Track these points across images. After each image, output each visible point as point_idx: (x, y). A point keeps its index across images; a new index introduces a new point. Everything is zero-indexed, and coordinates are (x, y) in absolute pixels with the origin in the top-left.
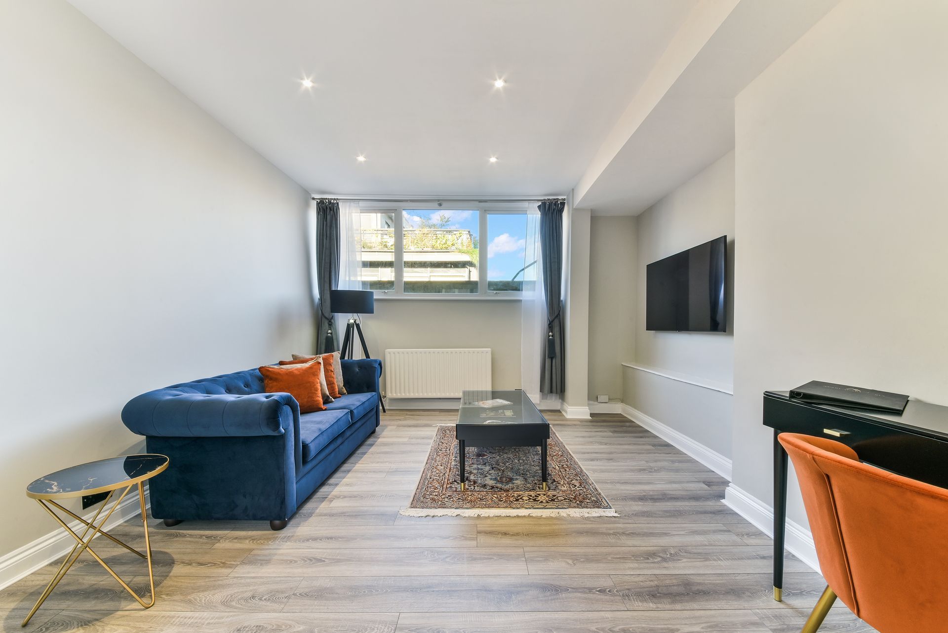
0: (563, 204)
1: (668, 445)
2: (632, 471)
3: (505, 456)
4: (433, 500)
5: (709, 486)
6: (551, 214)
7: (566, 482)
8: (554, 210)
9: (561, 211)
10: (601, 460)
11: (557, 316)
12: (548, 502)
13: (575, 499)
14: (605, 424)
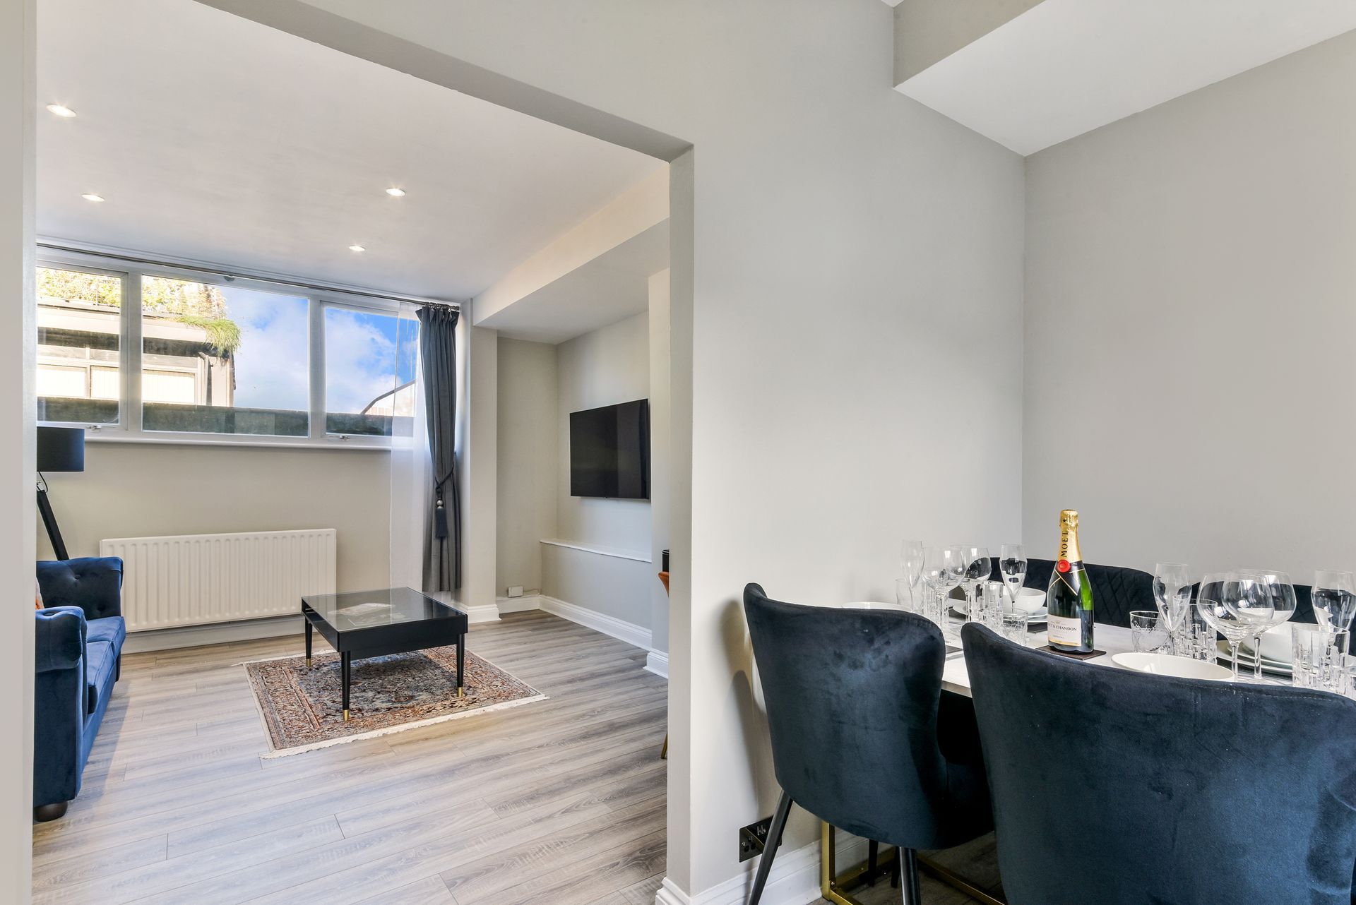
2: (559, 662)
3: (391, 678)
4: (306, 736)
5: (634, 660)
10: (522, 659)
12: (468, 705)
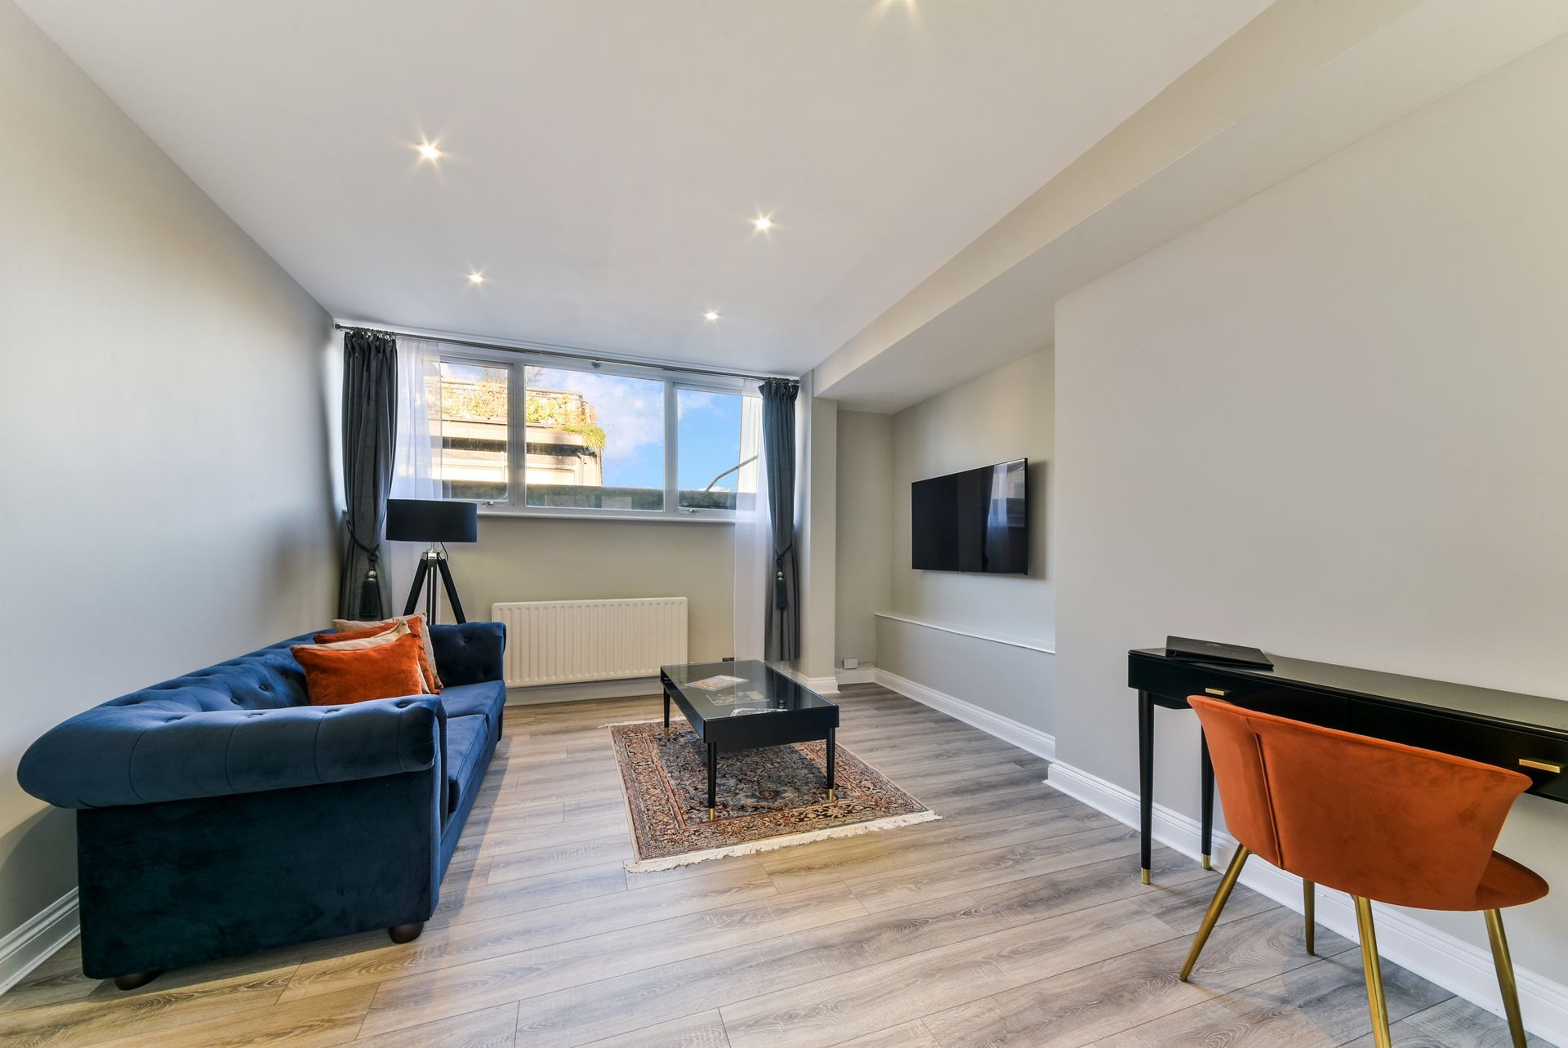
0: (796, 388)
1: (952, 720)
2: (927, 758)
3: (748, 760)
4: (671, 840)
5: (1022, 766)
6: (778, 401)
7: (854, 785)
8: (783, 395)
9: (793, 397)
11: (789, 548)
12: (844, 816)
13: (877, 805)
14: (861, 699)
